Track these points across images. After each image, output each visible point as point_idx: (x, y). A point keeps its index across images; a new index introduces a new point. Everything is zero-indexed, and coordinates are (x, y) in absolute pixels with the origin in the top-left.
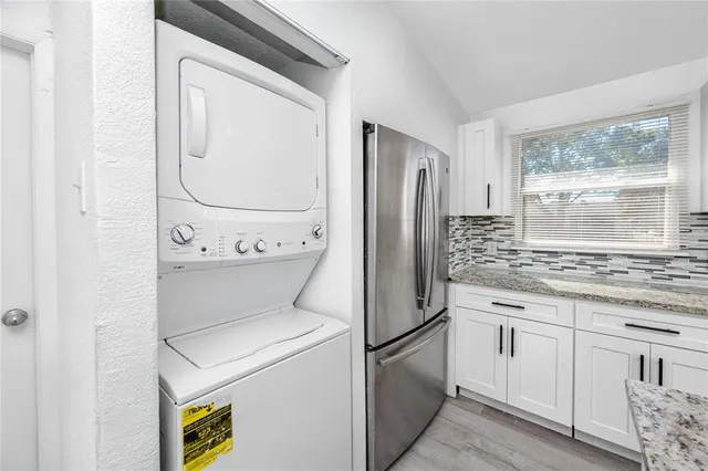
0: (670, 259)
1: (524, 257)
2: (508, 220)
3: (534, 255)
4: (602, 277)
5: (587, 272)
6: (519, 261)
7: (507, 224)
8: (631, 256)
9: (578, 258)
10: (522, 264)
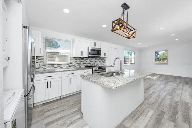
0: (69, 64)
1: (46, 66)
2: (43, 57)
3: (49, 66)
4: (61, 68)
5: (59, 68)
6: (45, 67)
7: (42, 58)
8: (65, 64)
9: (57, 65)
10: (46, 68)
